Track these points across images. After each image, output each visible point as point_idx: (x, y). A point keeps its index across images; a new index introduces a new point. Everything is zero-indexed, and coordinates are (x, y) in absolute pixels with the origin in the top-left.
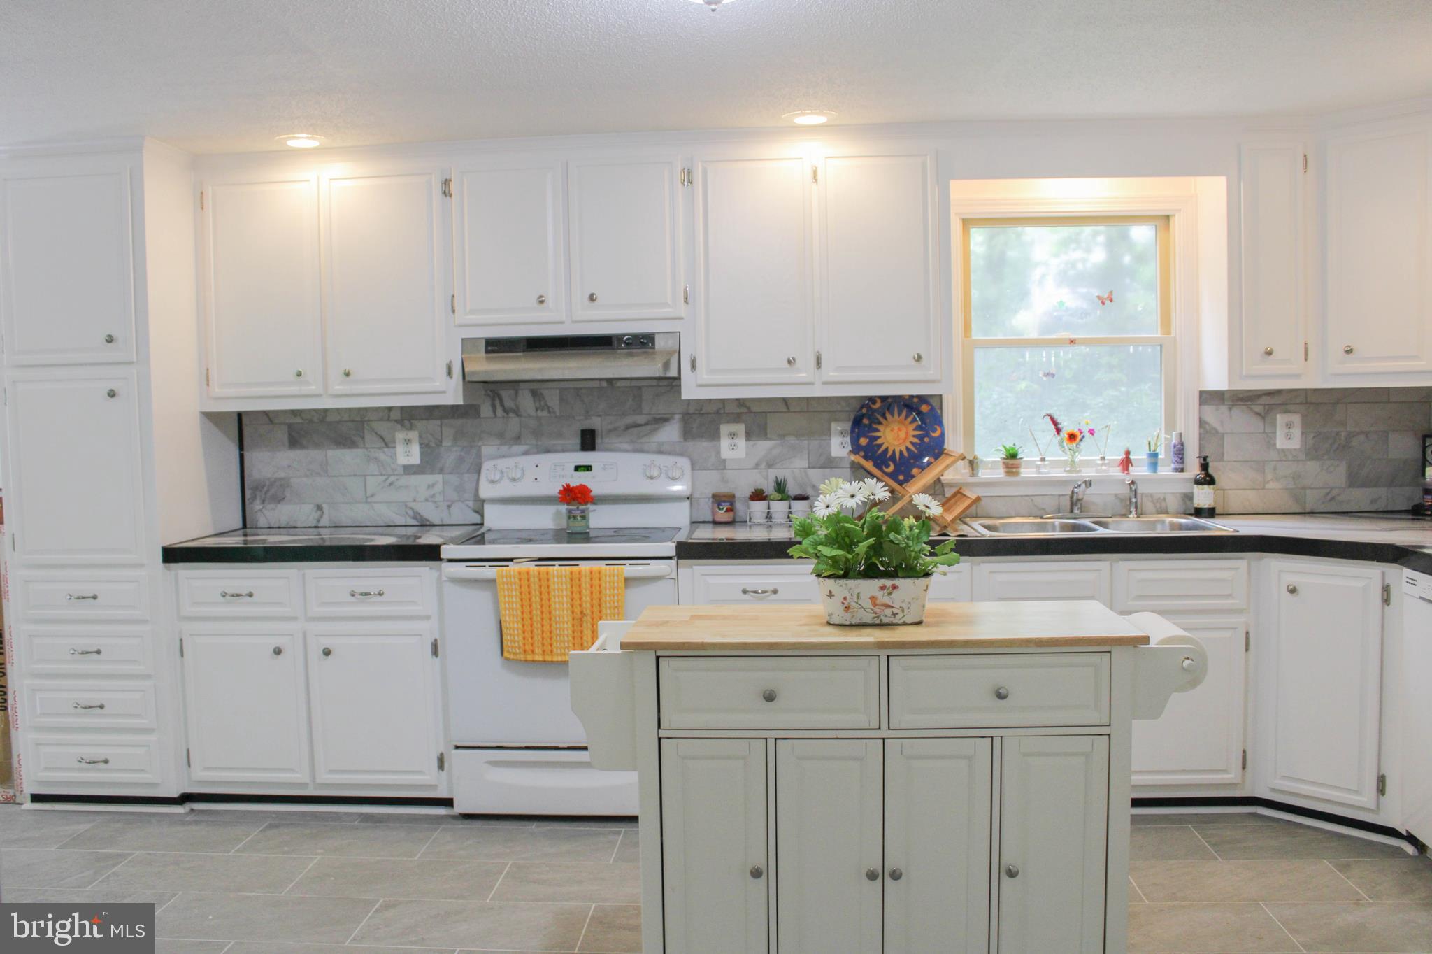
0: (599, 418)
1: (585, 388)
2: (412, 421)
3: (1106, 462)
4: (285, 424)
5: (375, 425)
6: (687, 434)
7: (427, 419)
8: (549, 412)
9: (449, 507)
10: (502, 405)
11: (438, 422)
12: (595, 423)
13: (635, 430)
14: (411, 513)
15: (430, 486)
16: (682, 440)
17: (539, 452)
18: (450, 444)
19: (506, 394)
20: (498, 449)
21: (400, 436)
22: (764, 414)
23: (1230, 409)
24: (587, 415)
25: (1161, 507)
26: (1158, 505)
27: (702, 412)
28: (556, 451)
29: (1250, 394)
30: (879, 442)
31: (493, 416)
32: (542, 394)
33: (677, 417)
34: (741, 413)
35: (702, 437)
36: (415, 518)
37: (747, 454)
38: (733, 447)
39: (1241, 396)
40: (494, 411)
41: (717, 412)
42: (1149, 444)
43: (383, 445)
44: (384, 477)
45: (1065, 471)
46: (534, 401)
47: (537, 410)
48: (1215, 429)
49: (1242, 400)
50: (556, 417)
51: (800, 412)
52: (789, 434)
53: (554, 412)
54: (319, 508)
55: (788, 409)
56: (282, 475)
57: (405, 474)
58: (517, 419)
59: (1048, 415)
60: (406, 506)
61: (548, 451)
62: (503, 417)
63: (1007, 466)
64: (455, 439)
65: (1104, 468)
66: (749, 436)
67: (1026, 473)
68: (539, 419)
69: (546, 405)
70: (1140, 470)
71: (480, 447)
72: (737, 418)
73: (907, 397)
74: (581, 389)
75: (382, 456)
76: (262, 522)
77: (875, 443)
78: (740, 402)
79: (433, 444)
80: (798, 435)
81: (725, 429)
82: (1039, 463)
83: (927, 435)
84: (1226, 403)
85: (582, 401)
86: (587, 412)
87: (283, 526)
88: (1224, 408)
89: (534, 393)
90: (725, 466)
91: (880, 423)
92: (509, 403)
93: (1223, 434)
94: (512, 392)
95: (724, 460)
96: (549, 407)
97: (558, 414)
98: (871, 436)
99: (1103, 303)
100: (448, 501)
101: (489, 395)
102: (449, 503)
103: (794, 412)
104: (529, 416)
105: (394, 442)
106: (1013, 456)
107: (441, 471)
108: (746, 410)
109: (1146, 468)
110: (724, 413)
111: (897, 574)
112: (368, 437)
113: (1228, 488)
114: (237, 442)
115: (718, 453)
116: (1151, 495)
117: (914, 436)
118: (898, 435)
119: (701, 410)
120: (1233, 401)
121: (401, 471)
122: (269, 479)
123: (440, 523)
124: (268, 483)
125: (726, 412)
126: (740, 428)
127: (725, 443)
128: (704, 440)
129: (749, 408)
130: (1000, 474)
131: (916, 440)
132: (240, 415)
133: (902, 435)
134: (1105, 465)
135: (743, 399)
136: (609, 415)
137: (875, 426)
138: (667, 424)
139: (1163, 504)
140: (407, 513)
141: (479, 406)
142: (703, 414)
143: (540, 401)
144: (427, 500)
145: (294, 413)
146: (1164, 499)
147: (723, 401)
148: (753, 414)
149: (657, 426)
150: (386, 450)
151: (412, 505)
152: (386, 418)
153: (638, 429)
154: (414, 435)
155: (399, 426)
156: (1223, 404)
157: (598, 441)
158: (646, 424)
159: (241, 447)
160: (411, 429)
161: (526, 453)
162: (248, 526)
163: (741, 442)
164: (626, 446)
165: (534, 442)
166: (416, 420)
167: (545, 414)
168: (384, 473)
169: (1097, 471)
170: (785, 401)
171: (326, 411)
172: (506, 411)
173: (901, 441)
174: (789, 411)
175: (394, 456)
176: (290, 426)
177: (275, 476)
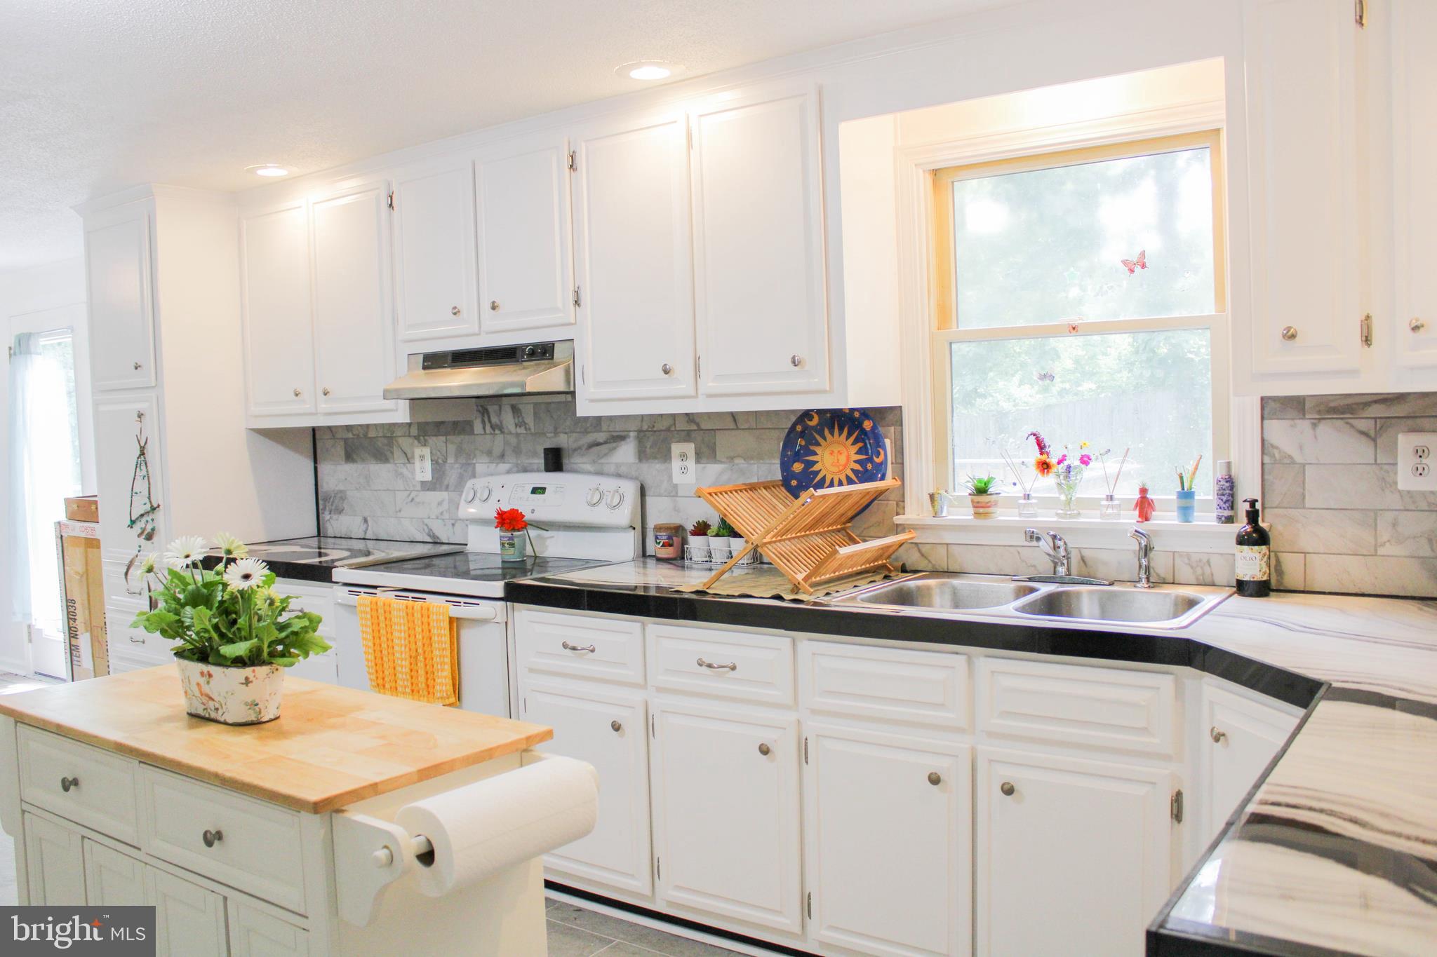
0: (566, 436)
1: (553, 402)
2: (426, 437)
3: (1116, 502)
4: (342, 439)
5: (400, 440)
6: (642, 455)
7: (436, 436)
8: (526, 429)
9: (453, 525)
10: (490, 421)
11: (443, 438)
12: (562, 441)
13: (596, 449)
14: (427, 531)
15: (440, 504)
16: (637, 461)
17: (518, 472)
18: (453, 462)
19: (492, 409)
20: (488, 467)
21: (419, 451)
22: (713, 432)
23: (1314, 426)
24: (556, 432)
25: (1203, 574)
26: (1199, 571)
27: (655, 429)
28: (532, 471)
29: (1350, 401)
30: (815, 468)
31: (483, 433)
32: (520, 410)
33: (632, 434)
34: (692, 430)
35: (655, 458)
36: (429, 535)
37: (697, 479)
38: (684, 470)
39: (1332, 405)
40: (484, 428)
41: (668, 430)
42: (1181, 478)
43: (407, 461)
44: (408, 492)
45: (1057, 514)
46: (514, 418)
47: (516, 425)
48: (1290, 457)
49: (1334, 410)
50: (531, 434)
51: (749, 429)
52: (739, 456)
53: (530, 429)
54: (366, 520)
55: (737, 425)
56: (341, 487)
57: (423, 490)
58: (502, 436)
59: (1034, 435)
60: (423, 522)
61: (525, 470)
62: (491, 434)
63: (976, 505)
64: (457, 457)
65: (1110, 511)
66: (699, 457)
67: (1003, 515)
68: (518, 435)
69: (524, 422)
70: (1165, 518)
71: (474, 464)
72: (687, 437)
73: (848, 411)
74: (550, 403)
75: (405, 471)
76: (330, 532)
77: (811, 469)
78: (690, 417)
79: (440, 461)
80: (747, 458)
81: (676, 448)
82: (1022, 501)
83: (870, 460)
84: (1307, 417)
85: (552, 417)
86: (556, 428)
87: (343, 536)
88: (1304, 425)
89: (515, 410)
90: (677, 493)
91: (818, 444)
92: (494, 420)
93: (1304, 465)
94: (496, 407)
95: (676, 485)
96: (526, 424)
97: (533, 431)
98: (808, 461)
99: (1132, 271)
100: (452, 519)
101: (479, 411)
102: (453, 522)
103: (743, 429)
104: (510, 433)
105: (413, 457)
106: (981, 491)
107: (447, 488)
108: (695, 427)
109: (1176, 514)
110: (676, 430)
111: (208, 659)
112: (397, 453)
113: (1311, 551)
114: (313, 456)
115: (670, 477)
116: (1188, 555)
117: (855, 462)
118: (838, 460)
119: (654, 426)
120: (1319, 412)
121: (419, 487)
122: (334, 491)
123: (447, 542)
124: (333, 495)
125: (677, 429)
126: (690, 448)
127: (676, 464)
128: (656, 461)
129: (698, 425)
130: (965, 514)
131: (858, 467)
132: (314, 430)
133: (843, 459)
134: (1113, 507)
135: (692, 414)
136: (573, 432)
137: (812, 448)
138: (623, 442)
139: (1207, 571)
140: (424, 530)
141: (472, 421)
142: (655, 431)
143: (518, 417)
144: (437, 518)
145: (349, 428)
146: (1208, 562)
147: (673, 416)
148: (702, 432)
149: (614, 445)
150: (408, 465)
151: (426, 521)
152: (407, 434)
153: (598, 447)
154: (426, 451)
155: (416, 442)
156: (1304, 418)
157: (565, 461)
158: (605, 443)
159: (315, 461)
160: (425, 445)
161: (509, 472)
162: (322, 535)
163: (691, 463)
164: (588, 467)
165: (514, 461)
166: (429, 436)
167: (521, 430)
168: (408, 489)
169: (1102, 516)
170: (733, 416)
171: (368, 426)
172: (493, 428)
173: (841, 468)
174: (738, 429)
175: (413, 472)
176: (346, 440)
177: (337, 489)
